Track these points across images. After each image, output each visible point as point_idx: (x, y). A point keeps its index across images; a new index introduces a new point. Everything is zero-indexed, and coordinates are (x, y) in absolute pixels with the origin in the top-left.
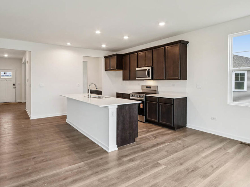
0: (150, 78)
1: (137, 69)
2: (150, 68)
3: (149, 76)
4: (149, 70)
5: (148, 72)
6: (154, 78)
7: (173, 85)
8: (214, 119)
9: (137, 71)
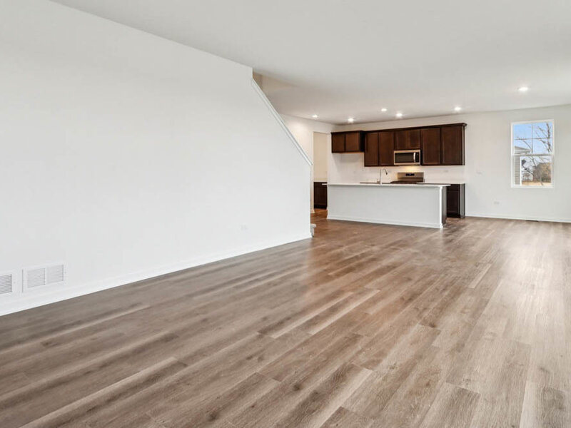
0: (419, 163)
1: (395, 152)
2: (419, 151)
3: (417, 161)
4: (417, 153)
5: (417, 156)
6: (424, 163)
7: (447, 171)
8: (497, 203)
9: (396, 154)
